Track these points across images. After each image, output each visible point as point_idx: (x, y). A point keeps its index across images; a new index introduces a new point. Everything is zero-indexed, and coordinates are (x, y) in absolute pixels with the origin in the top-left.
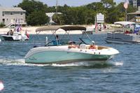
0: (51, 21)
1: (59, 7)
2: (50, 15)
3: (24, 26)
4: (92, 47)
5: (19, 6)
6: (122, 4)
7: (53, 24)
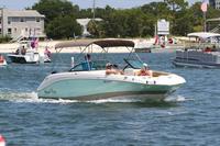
0: (85, 32)
1: (98, 10)
2: (83, 22)
3: (41, 39)
4: (143, 73)
5: (34, 8)
6: (198, 5)
7: (87, 37)
